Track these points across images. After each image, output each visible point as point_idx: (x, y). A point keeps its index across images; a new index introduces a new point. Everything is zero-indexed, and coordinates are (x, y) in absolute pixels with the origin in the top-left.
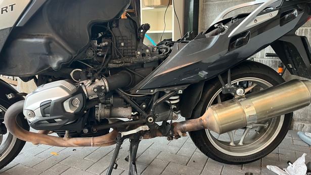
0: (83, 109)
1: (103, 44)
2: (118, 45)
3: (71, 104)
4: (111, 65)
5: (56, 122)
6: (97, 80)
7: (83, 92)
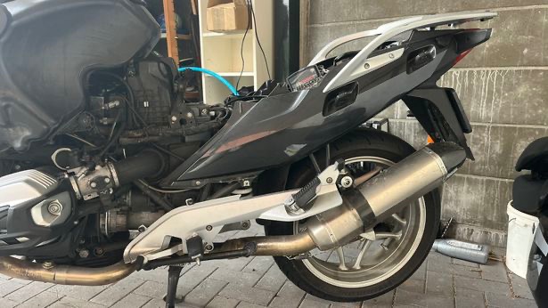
0: (71, 217)
1: (111, 105)
2: (139, 105)
3: (46, 211)
4: (125, 139)
5: (19, 242)
6: (98, 168)
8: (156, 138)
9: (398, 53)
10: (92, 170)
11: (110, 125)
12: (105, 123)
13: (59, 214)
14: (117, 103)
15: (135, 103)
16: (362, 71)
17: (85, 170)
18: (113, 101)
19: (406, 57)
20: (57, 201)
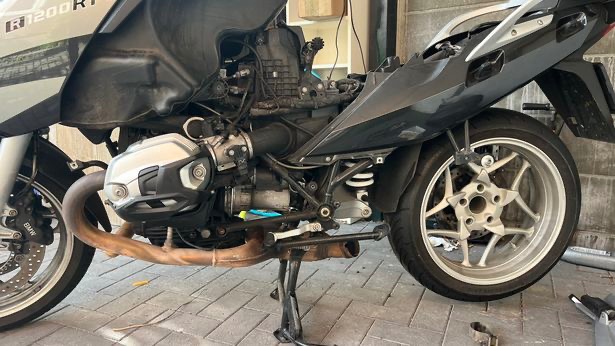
0: (209, 185)
1: (242, 73)
2: (267, 76)
3: (192, 175)
4: (257, 110)
5: (164, 206)
6: (231, 137)
7: (210, 157)
8: (286, 110)
9: (548, 20)
10: (226, 139)
11: (240, 96)
12: (236, 93)
13: (203, 178)
14: (247, 72)
15: (265, 73)
16: (509, 38)
17: (219, 138)
18: (243, 69)
19: (555, 25)
20: (202, 165)
